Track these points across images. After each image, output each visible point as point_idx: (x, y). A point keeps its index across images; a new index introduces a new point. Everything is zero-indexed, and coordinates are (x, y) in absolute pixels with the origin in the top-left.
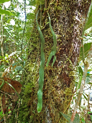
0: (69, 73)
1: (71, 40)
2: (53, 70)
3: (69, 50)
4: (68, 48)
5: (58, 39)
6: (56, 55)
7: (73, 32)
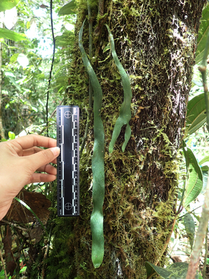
0: (164, 165)
1: (165, 86)
2: (125, 161)
3: (160, 111)
4: (158, 106)
5: (134, 85)
6: (131, 123)
7: (168, 67)
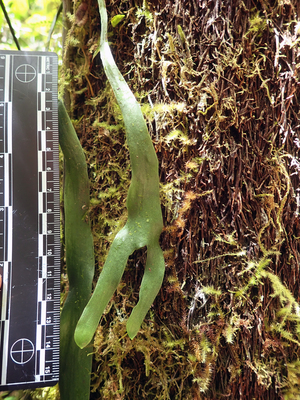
4: (244, 190)
